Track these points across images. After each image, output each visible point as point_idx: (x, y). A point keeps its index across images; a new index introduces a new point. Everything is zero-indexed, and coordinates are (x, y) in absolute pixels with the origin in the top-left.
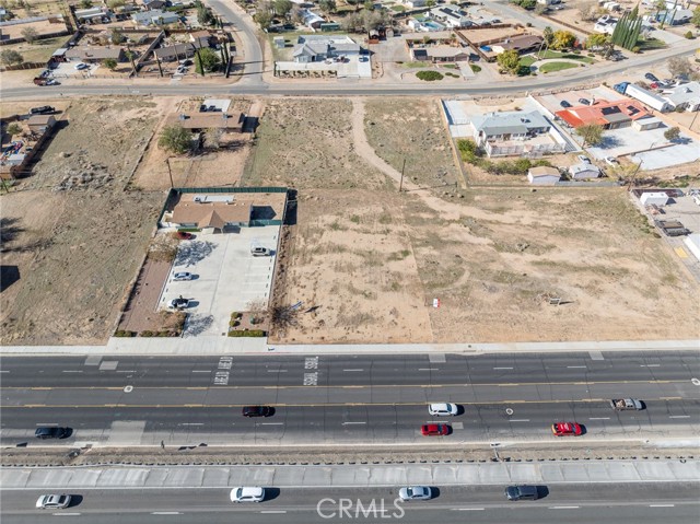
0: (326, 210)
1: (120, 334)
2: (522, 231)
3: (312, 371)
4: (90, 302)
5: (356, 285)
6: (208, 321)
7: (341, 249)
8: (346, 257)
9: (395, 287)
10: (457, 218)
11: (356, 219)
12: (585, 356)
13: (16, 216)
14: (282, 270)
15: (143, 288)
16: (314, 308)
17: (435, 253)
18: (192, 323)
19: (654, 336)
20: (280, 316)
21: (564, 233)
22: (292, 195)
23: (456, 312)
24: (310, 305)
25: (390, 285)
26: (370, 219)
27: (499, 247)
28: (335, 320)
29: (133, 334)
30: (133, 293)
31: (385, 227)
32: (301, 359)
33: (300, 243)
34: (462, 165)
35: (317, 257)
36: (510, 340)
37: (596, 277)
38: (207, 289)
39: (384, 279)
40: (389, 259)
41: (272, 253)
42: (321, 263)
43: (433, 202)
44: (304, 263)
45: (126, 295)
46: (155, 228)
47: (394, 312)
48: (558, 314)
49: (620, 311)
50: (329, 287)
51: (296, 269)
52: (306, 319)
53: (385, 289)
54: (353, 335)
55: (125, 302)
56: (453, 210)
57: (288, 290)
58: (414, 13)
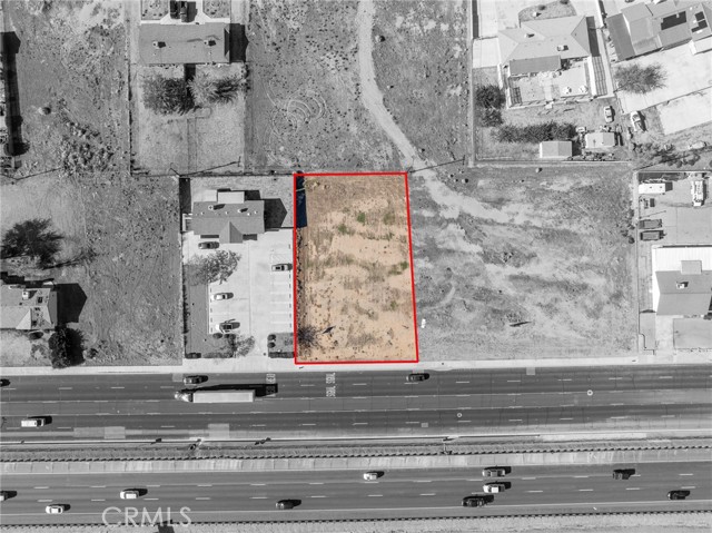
3: (331, 385)
4: (152, 321)
5: (362, 305)
6: (251, 341)
7: (349, 261)
8: (353, 271)
9: (393, 306)
11: (362, 218)
14: (300, 288)
15: (191, 308)
16: (329, 329)
20: (303, 336)
23: (438, 333)
24: (325, 327)
25: (389, 304)
26: (375, 218)
28: (346, 340)
30: (185, 313)
31: (388, 229)
32: (323, 375)
33: (312, 252)
35: (329, 271)
38: (242, 309)
39: (385, 297)
40: (390, 273)
42: (332, 278)
44: (319, 278)
45: (181, 317)
47: (390, 333)
50: (340, 307)
51: (313, 287)
52: (324, 340)
53: (385, 309)
54: (360, 356)
55: (182, 324)
57: (308, 310)
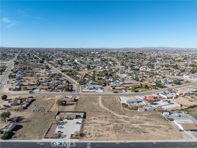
0: (93, 116)
1: (45, 138)
2: (137, 120)
3: (89, 145)
4: (39, 132)
5: (99, 129)
6: (65, 136)
7: (96, 123)
8: (97, 124)
9: (108, 130)
10: (122, 118)
11: (99, 118)
12: (152, 143)
13: (23, 116)
14: (82, 127)
15: (51, 130)
16: (90, 134)
17: (117, 124)
18: (62, 136)
19: (168, 139)
20: (82, 135)
21: (146, 120)
22: (85, 113)
23: (122, 134)
24: (89, 133)
25: (107, 130)
26: (103, 118)
27: (132, 123)
28: (94, 136)
29: (48, 138)
30: (48, 130)
31: (106, 119)
32: (87, 143)
33: (87, 122)
34: (123, 108)
35: (90, 125)
36: (135, 140)
37: (154, 128)
38: (65, 130)
39: (106, 129)
40: (107, 125)
41: (80, 124)
42: (91, 125)
43: (117, 115)
44: (87, 126)
45: (47, 130)
46: (54, 119)
47: (108, 134)
48: (145, 135)
49: (160, 134)
50: (93, 130)
51: (86, 126)
52: (88, 136)
53: (106, 130)
54: (98, 139)
55: (46, 132)
56: (121, 116)
57: (84, 130)
58: (112, 81)
